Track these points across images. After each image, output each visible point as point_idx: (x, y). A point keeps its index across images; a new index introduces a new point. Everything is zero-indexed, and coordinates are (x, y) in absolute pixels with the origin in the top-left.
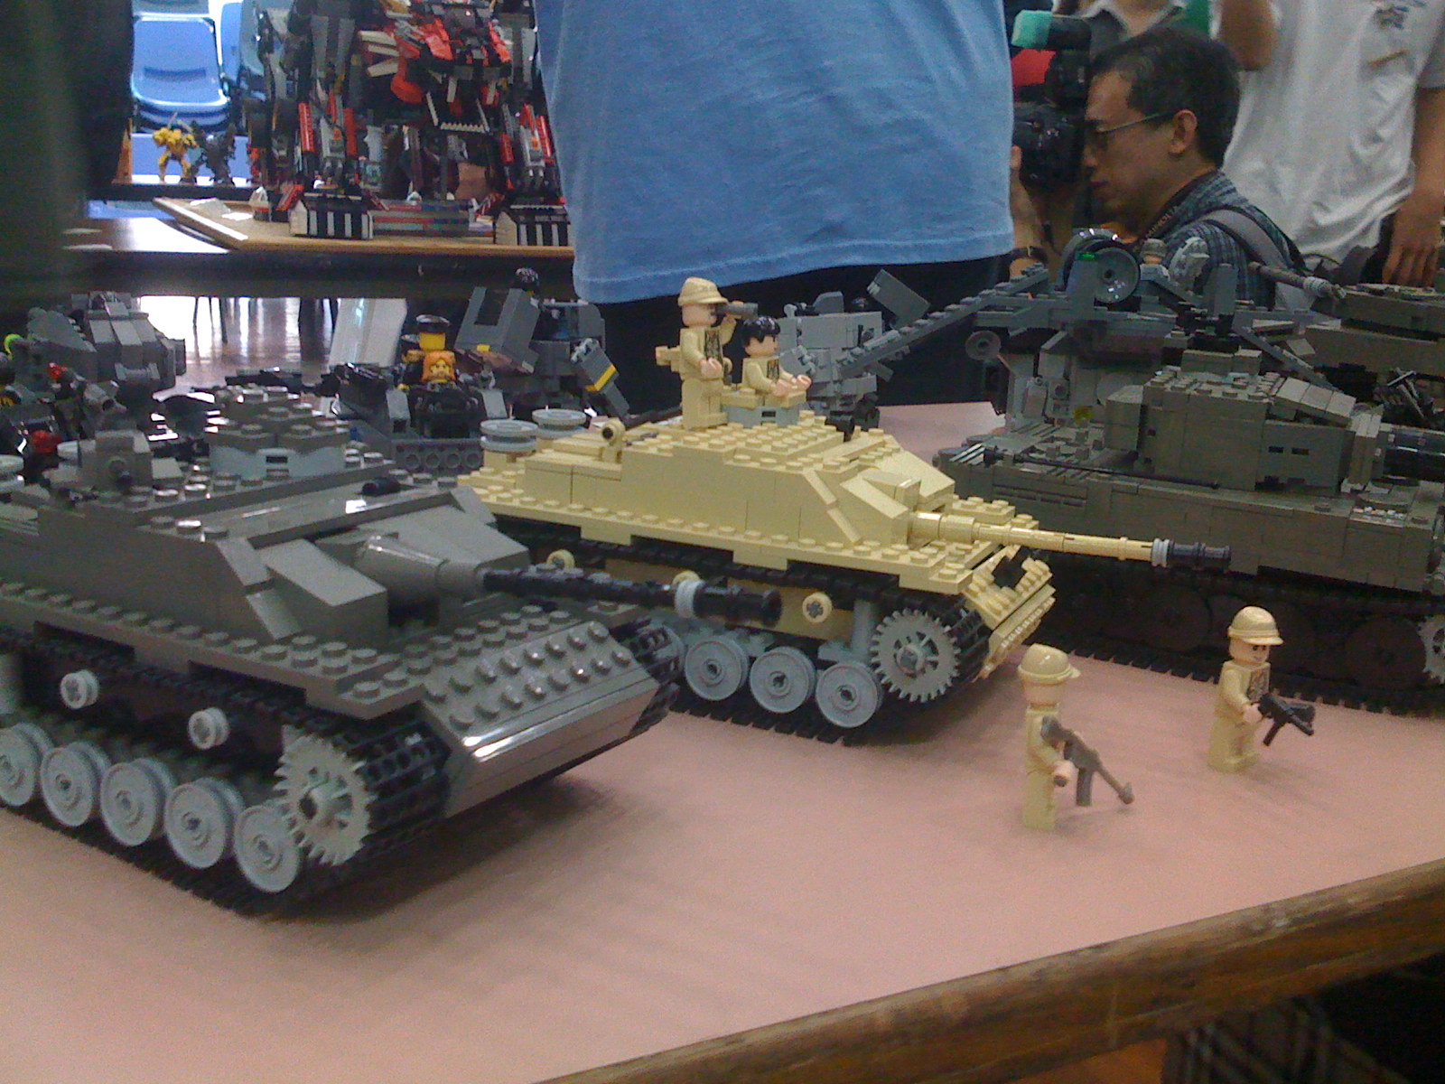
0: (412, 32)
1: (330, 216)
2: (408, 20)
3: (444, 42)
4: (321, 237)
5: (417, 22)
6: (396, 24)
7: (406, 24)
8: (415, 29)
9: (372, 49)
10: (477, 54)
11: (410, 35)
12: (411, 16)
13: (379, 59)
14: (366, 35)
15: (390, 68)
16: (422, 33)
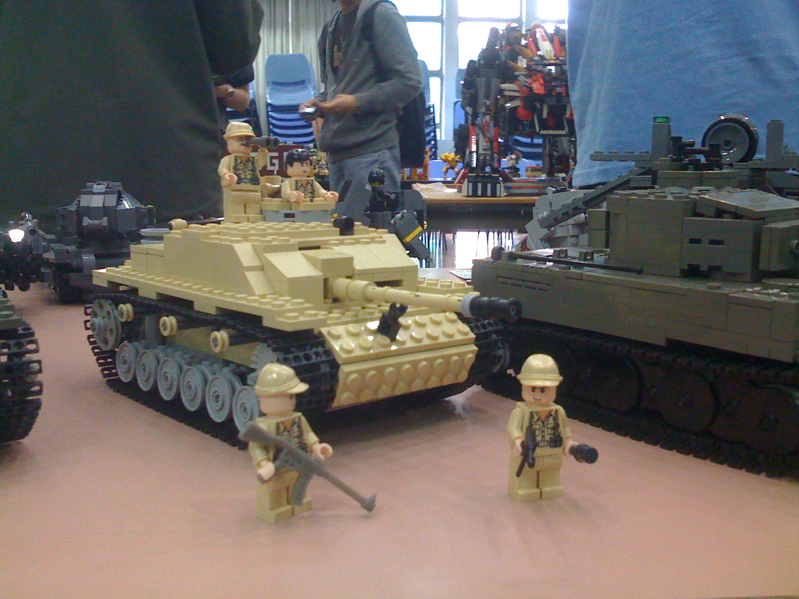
0: (526, 82)
1: (480, 185)
2: (525, 76)
3: (541, 85)
4: (475, 197)
5: (528, 76)
6: (518, 78)
7: (523, 77)
8: (527, 80)
9: (506, 93)
10: (559, 90)
11: (525, 84)
12: (526, 73)
13: (512, 99)
14: (503, 86)
15: (517, 103)
16: (530, 81)
